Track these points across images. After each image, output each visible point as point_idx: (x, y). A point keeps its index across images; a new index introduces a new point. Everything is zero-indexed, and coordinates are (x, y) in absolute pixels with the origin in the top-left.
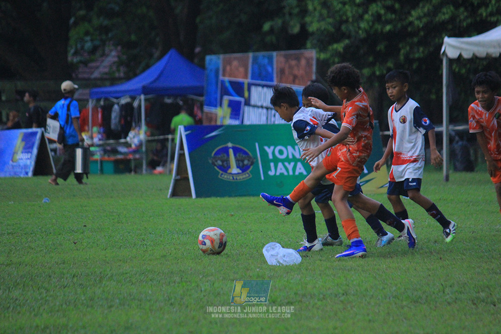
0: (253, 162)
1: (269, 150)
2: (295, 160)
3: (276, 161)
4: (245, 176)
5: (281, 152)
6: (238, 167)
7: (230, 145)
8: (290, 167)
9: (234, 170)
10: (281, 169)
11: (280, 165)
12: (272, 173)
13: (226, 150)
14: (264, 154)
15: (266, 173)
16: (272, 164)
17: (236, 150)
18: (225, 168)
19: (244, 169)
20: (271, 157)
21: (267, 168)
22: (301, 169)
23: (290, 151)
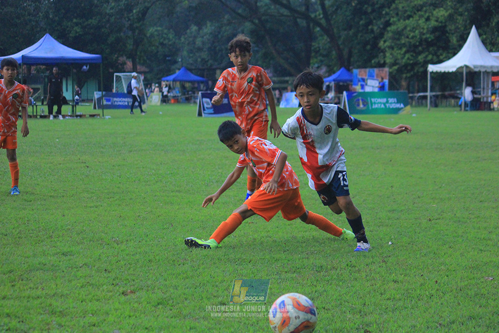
0: (367, 103)
1: (373, 100)
2: (381, 103)
3: (375, 103)
4: (365, 108)
5: (376, 100)
7: (360, 98)
8: (379, 106)
9: (361, 106)
10: (376, 106)
12: (373, 107)
13: (359, 100)
14: (371, 101)
15: (371, 107)
16: (374, 105)
17: (362, 100)
18: (358, 105)
19: (364, 105)
20: (373, 102)
22: (383, 106)
23: (379, 100)
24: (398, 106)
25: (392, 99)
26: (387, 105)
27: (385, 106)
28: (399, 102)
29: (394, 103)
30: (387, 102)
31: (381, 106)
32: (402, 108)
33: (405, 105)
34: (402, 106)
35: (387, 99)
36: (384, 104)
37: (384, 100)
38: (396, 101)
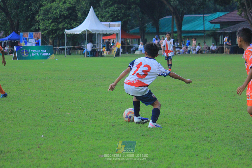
0: (29, 53)
1: (32, 51)
2: (37, 53)
3: (33, 53)
4: (27, 56)
5: (34, 51)
6: (26, 54)
7: (24, 50)
8: (36, 54)
9: (25, 54)
11: (34, 54)
12: (32, 55)
13: (24, 51)
14: (31, 51)
15: (31, 55)
16: (32, 54)
17: (25, 51)
18: (23, 54)
19: (27, 54)
20: (32, 52)
21: (31, 54)
22: (38, 54)
23: (36, 51)
24: (47, 54)
25: (44, 50)
26: (41, 54)
27: (40, 55)
28: (47, 52)
29: (45, 52)
30: (41, 52)
31: (37, 54)
32: (50, 56)
33: (51, 54)
34: (49, 54)
35: (40, 51)
36: (39, 53)
37: (39, 51)
38: (46, 52)
